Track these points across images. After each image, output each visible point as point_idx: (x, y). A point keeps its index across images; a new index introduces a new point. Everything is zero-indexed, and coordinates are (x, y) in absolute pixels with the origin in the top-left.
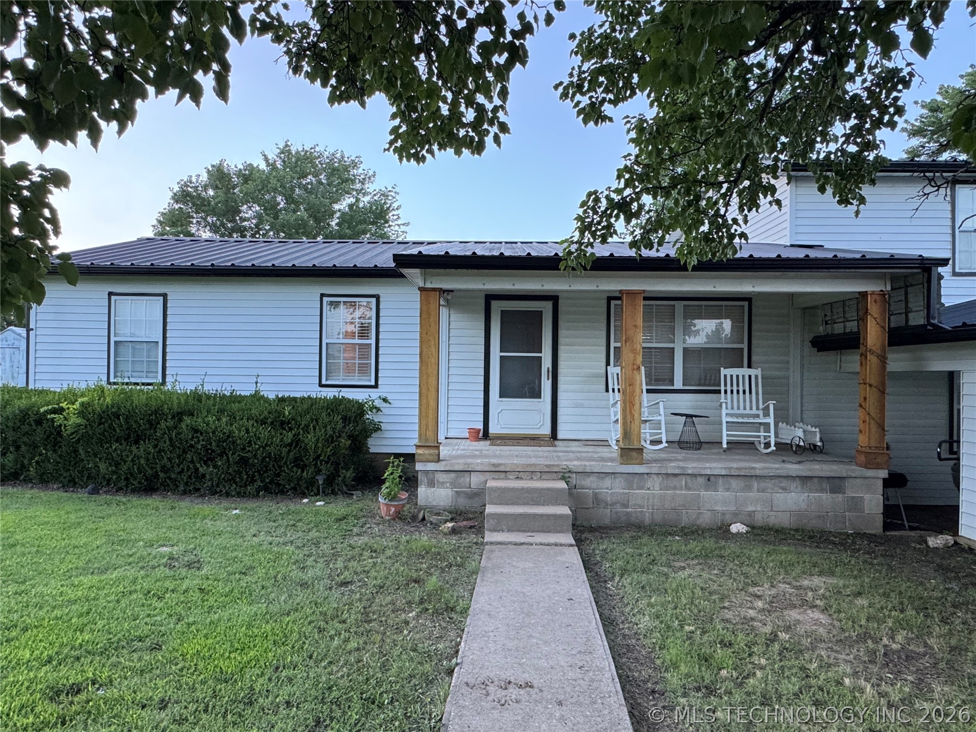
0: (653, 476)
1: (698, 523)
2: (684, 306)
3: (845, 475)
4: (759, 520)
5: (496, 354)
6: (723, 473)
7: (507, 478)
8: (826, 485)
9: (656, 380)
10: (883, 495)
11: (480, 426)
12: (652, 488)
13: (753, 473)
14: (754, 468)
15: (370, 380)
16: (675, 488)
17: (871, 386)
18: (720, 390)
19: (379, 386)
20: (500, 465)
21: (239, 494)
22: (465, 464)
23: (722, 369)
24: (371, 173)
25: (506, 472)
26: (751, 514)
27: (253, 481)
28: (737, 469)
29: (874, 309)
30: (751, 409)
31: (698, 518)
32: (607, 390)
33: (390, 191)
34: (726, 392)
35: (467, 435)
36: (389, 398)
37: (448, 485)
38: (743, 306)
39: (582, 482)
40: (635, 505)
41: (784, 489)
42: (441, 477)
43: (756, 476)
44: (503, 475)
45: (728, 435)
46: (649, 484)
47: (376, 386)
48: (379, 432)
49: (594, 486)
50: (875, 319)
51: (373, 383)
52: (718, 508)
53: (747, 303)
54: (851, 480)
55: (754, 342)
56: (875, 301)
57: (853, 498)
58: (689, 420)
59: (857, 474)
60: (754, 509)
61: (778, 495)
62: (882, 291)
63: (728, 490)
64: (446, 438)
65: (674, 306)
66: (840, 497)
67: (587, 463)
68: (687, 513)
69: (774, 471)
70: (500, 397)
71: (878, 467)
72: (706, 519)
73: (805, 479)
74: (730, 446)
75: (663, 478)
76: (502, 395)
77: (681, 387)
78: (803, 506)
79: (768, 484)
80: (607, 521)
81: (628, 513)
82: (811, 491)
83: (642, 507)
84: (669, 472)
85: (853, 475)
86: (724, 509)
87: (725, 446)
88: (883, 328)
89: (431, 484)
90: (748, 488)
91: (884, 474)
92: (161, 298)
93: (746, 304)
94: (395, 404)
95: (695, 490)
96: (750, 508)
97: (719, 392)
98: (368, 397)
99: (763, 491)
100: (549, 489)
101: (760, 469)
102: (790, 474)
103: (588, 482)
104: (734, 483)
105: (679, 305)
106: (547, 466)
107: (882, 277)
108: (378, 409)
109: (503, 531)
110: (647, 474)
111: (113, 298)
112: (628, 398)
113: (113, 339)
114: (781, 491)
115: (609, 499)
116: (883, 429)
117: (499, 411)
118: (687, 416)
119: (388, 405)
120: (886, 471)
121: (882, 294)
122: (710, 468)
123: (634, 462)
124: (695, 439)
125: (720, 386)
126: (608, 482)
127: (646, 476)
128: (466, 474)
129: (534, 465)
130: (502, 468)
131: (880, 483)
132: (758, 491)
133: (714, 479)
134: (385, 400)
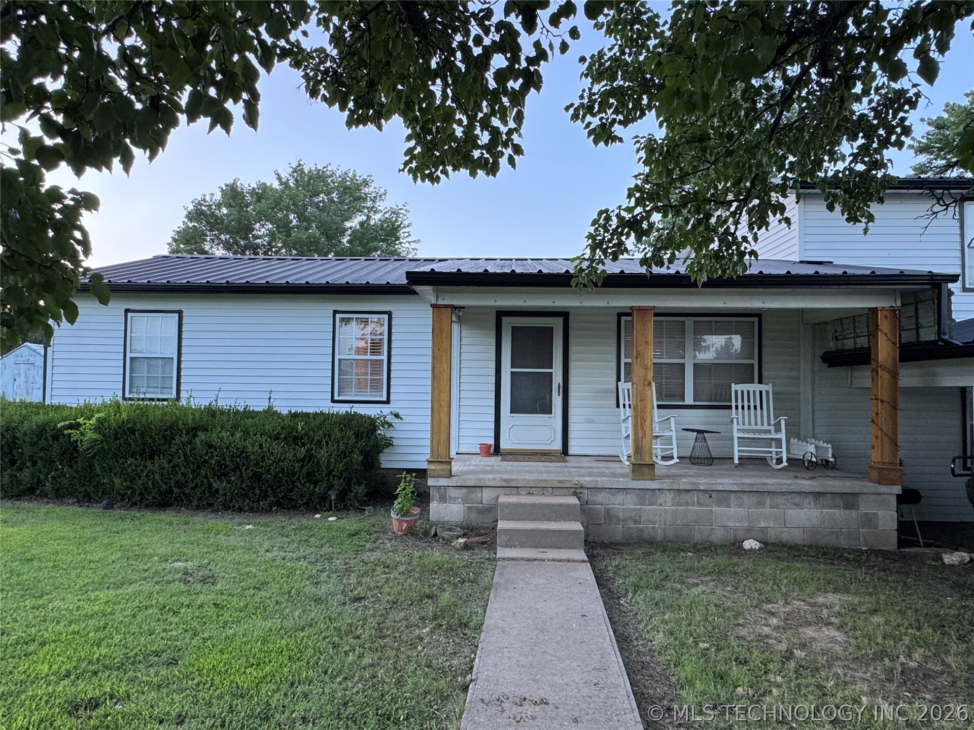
0: (665, 492)
1: (711, 538)
2: (694, 322)
3: (857, 491)
4: (772, 536)
5: (507, 370)
6: (735, 488)
7: (518, 494)
8: (839, 501)
9: (667, 396)
10: (897, 512)
11: (491, 441)
12: (663, 504)
13: (766, 488)
14: (766, 484)
15: (382, 396)
16: (687, 504)
17: (882, 401)
19: (391, 402)
20: (512, 480)
21: (251, 510)
22: (477, 479)
23: (733, 384)
24: (382, 191)
25: (517, 487)
26: (763, 530)
27: (266, 496)
28: (749, 484)
29: (884, 325)
30: (762, 424)
31: (710, 535)
32: (618, 406)
33: (401, 209)
34: (737, 407)
35: (478, 451)
36: (401, 413)
37: (460, 500)
38: (753, 322)
39: (594, 498)
40: (648, 521)
41: (797, 505)
42: (453, 493)
43: (768, 492)
44: (514, 491)
45: (739, 451)
46: (661, 501)
47: (388, 402)
48: (391, 447)
49: (606, 501)
50: (886, 335)
51: (385, 399)
52: (731, 524)
53: (757, 318)
54: (864, 496)
55: (764, 358)
56: (886, 317)
57: (867, 514)
58: (700, 435)
59: (871, 490)
60: (766, 525)
61: (791, 511)
62: (892, 307)
63: (740, 506)
64: (457, 454)
65: (684, 322)
66: (853, 514)
67: (599, 479)
68: (700, 529)
69: (786, 487)
70: (511, 413)
71: (892, 483)
72: (718, 535)
73: (817, 495)
74: (743, 462)
75: (675, 494)
76: (513, 411)
77: (693, 403)
78: (816, 523)
79: (780, 500)
80: (619, 537)
81: (640, 530)
82: (824, 507)
83: (655, 523)
84: (682, 487)
85: (866, 491)
86: (737, 525)
87: (736, 461)
88: (894, 344)
89: (443, 499)
90: (761, 504)
91: (897, 490)
92: (177, 315)
93: (756, 319)
94: (406, 419)
95: (708, 506)
96: (763, 524)
97: (730, 407)
98: (380, 413)
99: (777, 507)
100: (561, 505)
101: (771, 485)
102: (803, 490)
103: (601, 497)
104: (746, 498)
105: (689, 321)
106: (560, 482)
107: (892, 293)
108: (390, 425)
109: (515, 547)
110: (659, 489)
111: (130, 315)
112: (639, 414)
113: (129, 355)
114: (794, 507)
115: (621, 515)
116: (896, 445)
117: (510, 427)
118: (699, 431)
119: (396, 420)
120: (900, 487)
121: (893, 310)
122: (722, 484)
123: (646, 477)
124: (707, 455)
125: (731, 401)
126: (619, 498)
127: (658, 491)
128: (478, 489)
129: (546, 480)
130: (513, 484)
131: (893, 500)
132: (771, 507)
133: (725, 494)
134: (397, 416)
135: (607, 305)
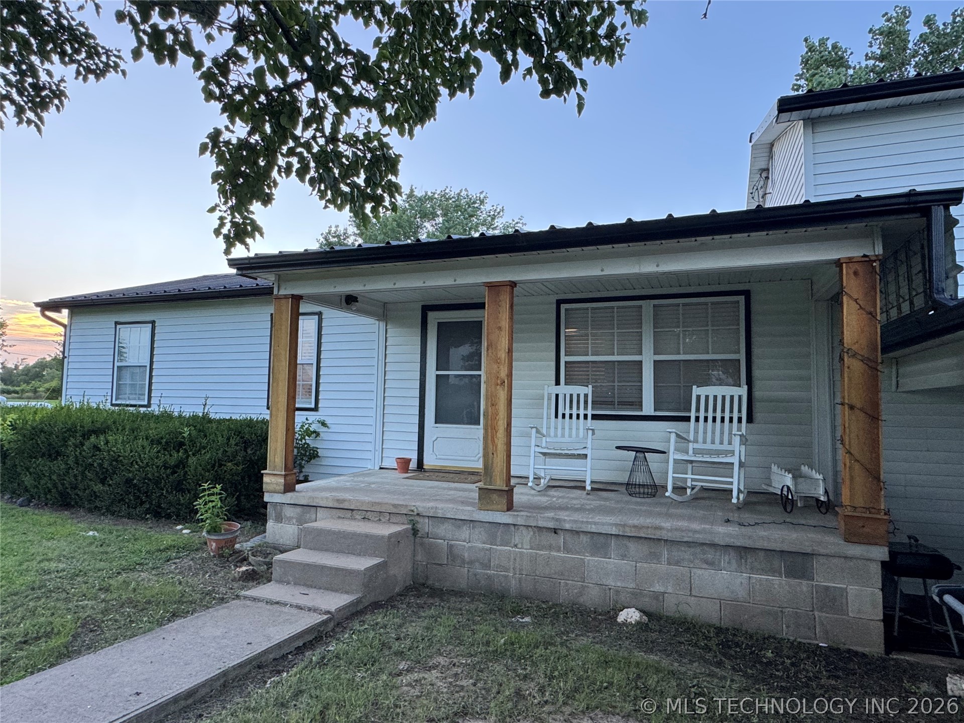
0: (522, 528)
1: (581, 600)
2: (654, 306)
3: (809, 551)
4: (670, 607)
5: (432, 373)
6: (614, 531)
7: (353, 518)
8: (776, 563)
9: (620, 403)
10: (882, 590)
11: (414, 456)
12: (520, 546)
13: (658, 534)
14: (660, 528)
15: (310, 403)
16: (550, 548)
17: (852, 407)
18: (690, 417)
19: (320, 409)
20: (344, 501)
21: (129, 516)
23: (694, 387)
24: (500, 207)
25: (352, 510)
26: (658, 597)
27: (142, 503)
28: (635, 526)
29: (853, 286)
30: (721, 443)
31: (581, 594)
32: (556, 416)
33: (517, 223)
36: (328, 421)
37: (294, 521)
38: (738, 302)
39: (435, 530)
40: (499, 566)
41: (711, 564)
42: (289, 512)
43: (666, 541)
44: (349, 514)
46: (516, 539)
47: (316, 409)
48: (317, 459)
49: (449, 536)
50: (856, 300)
51: (313, 406)
52: (611, 582)
53: (743, 297)
54: (822, 560)
55: (756, 351)
56: (856, 273)
57: (827, 588)
58: (640, 455)
59: (831, 550)
60: (662, 590)
61: (699, 572)
62: (865, 256)
63: (623, 557)
64: (381, 468)
65: (641, 307)
66: (804, 585)
67: (440, 505)
68: (567, 584)
69: (690, 534)
70: (436, 423)
71: (869, 541)
72: (592, 597)
73: (743, 551)
75: (534, 533)
76: (438, 420)
77: (653, 414)
78: (742, 593)
79: (686, 554)
80: (463, 585)
81: (489, 577)
82: (753, 570)
83: (507, 570)
84: (541, 524)
85: (822, 551)
86: (619, 584)
88: (872, 315)
89: (279, 519)
90: (654, 557)
91: (881, 553)
92: (150, 325)
93: (742, 299)
94: (334, 428)
95: (578, 553)
96: (658, 588)
97: (688, 419)
98: (305, 420)
99: (677, 563)
101: (668, 530)
102: (717, 540)
103: (443, 530)
104: (632, 546)
105: (647, 306)
106: (395, 506)
107: (867, 235)
108: (317, 434)
110: (514, 525)
111: (118, 326)
113: (116, 364)
114: (705, 566)
115: (466, 555)
116: (878, 478)
117: (434, 439)
118: (638, 450)
119: (325, 429)
120: (886, 549)
121: (866, 260)
122: (595, 523)
123: (495, 507)
125: (690, 411)
126: (465, 533)
127: (512, 528)
128: (313, 509)
130: (346, 506)
131: (876, 571)
132: (669, 564)
133: (602, 539)
134: (324, 424)
135: (454, 283)
